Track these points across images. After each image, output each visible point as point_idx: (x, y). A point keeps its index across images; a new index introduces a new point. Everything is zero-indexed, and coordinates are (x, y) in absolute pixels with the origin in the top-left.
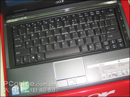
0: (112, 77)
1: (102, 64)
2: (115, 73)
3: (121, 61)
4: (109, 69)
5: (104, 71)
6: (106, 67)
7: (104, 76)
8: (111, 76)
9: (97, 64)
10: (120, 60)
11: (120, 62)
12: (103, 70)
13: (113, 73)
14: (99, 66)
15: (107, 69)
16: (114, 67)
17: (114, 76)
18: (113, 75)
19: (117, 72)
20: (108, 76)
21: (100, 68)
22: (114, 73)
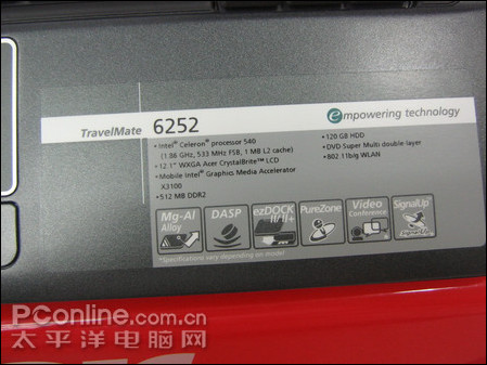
0: (252, 245)
1: (175, 114)
2: (282, 214)
3: (354, 117)
4: (234, 168)
5: (189, 186)
6: (208, 148)
7: (177, 230)
8: (244, 241)
9: (133, 109)
10: (344, 107)
11: (345, 124)
12: (177, 170)
13: (259, 213)
14: (148, 133)
15: (217, 169)
16: (285, 161)
17: (269, 240)
18: (265, 227)
19: (304, 208)
20: (215, 232)
21: (155, 157)
22: (272, 213)
